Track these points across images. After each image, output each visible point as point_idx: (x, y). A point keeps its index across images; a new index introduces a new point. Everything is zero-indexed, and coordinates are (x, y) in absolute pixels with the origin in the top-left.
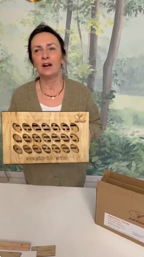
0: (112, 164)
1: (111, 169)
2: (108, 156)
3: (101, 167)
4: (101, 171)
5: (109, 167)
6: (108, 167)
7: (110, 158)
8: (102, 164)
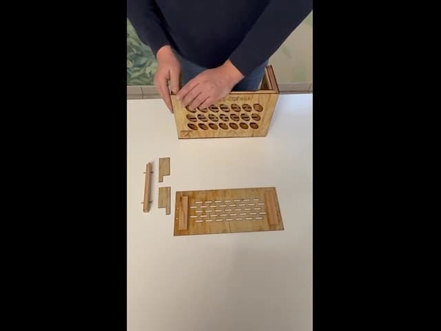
0: (149, 66)
1: (150, 73)
2: (139, 53)
3: (136, 71)
4: (138, 78)
5: (147, 72)
6: (145, 70)
7: (142, 55)
8: (134, 66)
